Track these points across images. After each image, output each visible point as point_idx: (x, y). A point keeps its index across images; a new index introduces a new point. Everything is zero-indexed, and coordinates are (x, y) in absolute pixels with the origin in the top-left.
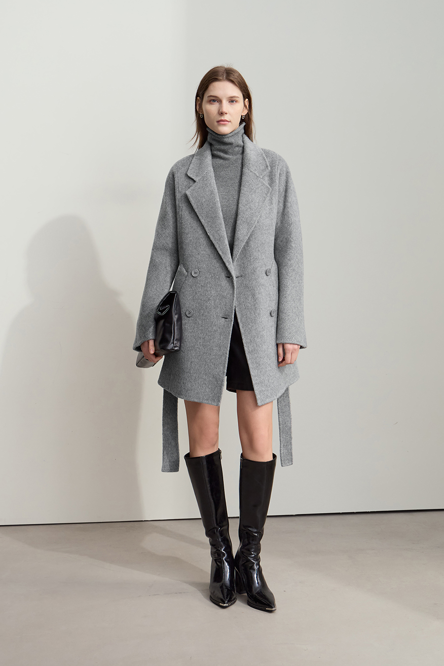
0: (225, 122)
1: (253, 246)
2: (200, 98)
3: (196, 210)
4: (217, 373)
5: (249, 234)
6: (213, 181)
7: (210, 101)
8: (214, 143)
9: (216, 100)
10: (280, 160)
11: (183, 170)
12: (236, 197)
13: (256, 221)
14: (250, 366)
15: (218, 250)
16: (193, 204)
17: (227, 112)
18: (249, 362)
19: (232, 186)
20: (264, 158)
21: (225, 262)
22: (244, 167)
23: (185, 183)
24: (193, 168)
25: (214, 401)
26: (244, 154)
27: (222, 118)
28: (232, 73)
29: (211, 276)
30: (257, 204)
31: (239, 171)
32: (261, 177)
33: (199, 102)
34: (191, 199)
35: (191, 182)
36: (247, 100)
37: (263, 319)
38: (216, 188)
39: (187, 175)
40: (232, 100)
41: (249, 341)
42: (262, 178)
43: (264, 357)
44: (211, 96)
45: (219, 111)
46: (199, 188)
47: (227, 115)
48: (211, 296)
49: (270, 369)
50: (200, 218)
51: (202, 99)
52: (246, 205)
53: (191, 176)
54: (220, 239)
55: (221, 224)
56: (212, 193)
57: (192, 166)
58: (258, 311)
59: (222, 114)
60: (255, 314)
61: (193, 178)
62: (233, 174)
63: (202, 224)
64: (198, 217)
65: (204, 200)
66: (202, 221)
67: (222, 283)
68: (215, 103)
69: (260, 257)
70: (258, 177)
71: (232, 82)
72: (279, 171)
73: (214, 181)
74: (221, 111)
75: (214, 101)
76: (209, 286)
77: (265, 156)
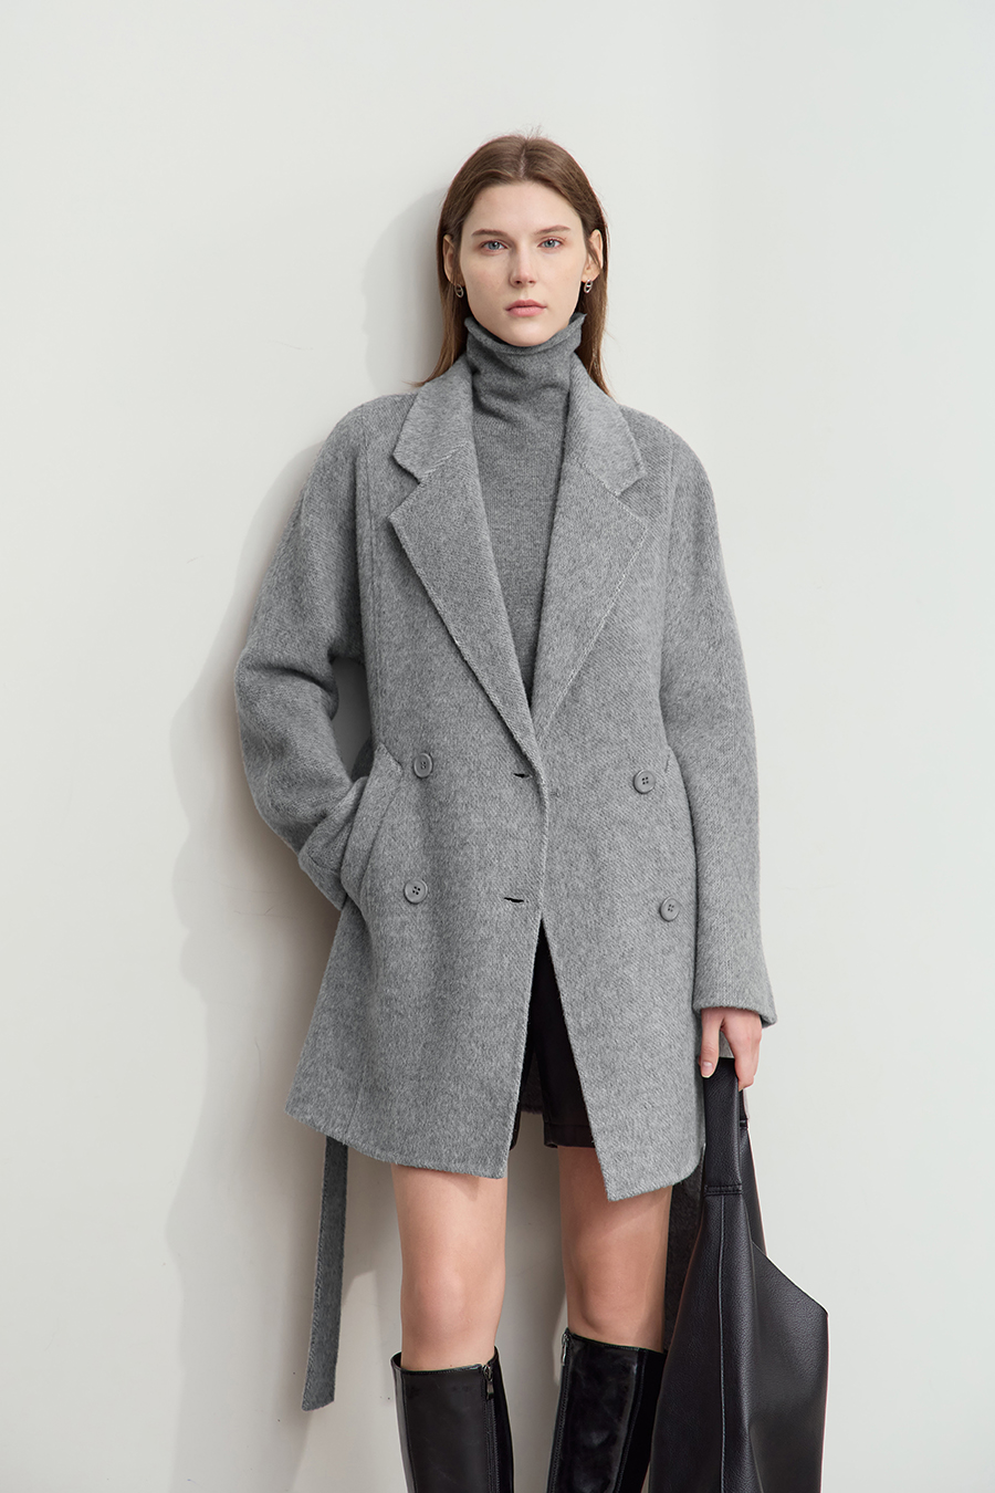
0: (532, 310)
1: (590, 700)
2: (452, 237)
3: (419, 571)
4: (492, 1075)
5: (581, 660)
6: (474, 482)
7: (482, 246)
8: (484, 366)
9: (496, 241)
10: (677, 446)
11: (381, 442)
12: (542, 541)
13: (603, 622)
14: (584, 1075)
15: (491, 692)
16: (410, 554)
17: (535, 278)
18: (580, 1063)
19: (530, 507)
20: (628, 439)
21: (513, 730)
22: (566, 456)
23: (390, 488)
24: (412, 438)
25: (485, 1164)
26: (570, 419)
27: (523, 297)
28: (545, 158)
29: (466, 769)
30: (604, 570)
31: (554, 467)
32: (618, 494)
33: (450, 251)
34: (404, 538)
35: (408, 483)
36: (597, 233)
37: (624, 929)
38: (482, 504)
39: (392, 459)
40: (549, 240)
41: (578, 996)
42: (620, 498)
43: (630, 1047)
44: (483, 232)
45: (510, 276)
46: (430, 502)
47: (537, 285)
48: (470, 832)
49: (653, 1084)
50: (431, 592)
51: (457, 239)
52: (571, 572)
53: (406, 464)
54: (495, 657)
55: (496, 611)
56: (469, 515)
57: (408, 429)
58: (607, 905)
59: (518, 284)
60: (597, 912)
61: (412, 470)
62: (534, 473)
63: (436, 612)
64: (425, 593)
65: (443, 539)
66: (438, 601)
67: (504, 791)
68: (497, 251)
69: (612, 737)
70: (606, 490)
71: (546, 182)
72: (676, 479)
73: (477, 481)
74: (514, 275)
75: (493, 244)
76: (461, 801)
77: (630, 434)
